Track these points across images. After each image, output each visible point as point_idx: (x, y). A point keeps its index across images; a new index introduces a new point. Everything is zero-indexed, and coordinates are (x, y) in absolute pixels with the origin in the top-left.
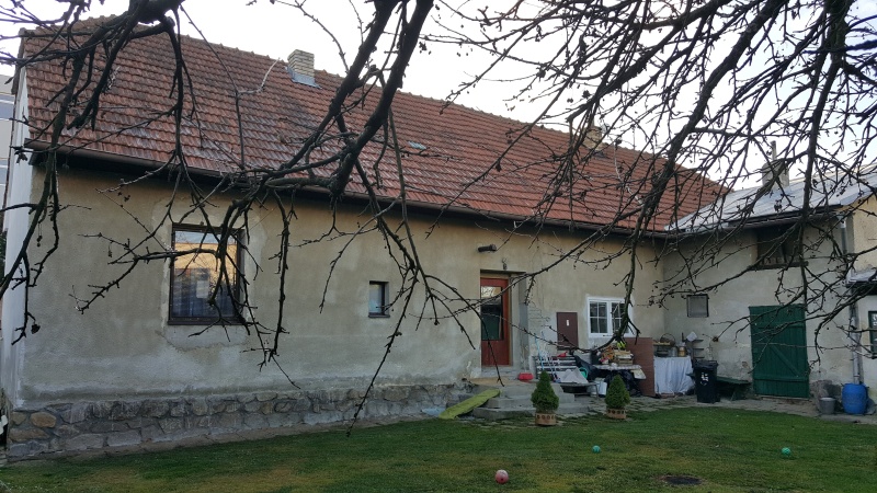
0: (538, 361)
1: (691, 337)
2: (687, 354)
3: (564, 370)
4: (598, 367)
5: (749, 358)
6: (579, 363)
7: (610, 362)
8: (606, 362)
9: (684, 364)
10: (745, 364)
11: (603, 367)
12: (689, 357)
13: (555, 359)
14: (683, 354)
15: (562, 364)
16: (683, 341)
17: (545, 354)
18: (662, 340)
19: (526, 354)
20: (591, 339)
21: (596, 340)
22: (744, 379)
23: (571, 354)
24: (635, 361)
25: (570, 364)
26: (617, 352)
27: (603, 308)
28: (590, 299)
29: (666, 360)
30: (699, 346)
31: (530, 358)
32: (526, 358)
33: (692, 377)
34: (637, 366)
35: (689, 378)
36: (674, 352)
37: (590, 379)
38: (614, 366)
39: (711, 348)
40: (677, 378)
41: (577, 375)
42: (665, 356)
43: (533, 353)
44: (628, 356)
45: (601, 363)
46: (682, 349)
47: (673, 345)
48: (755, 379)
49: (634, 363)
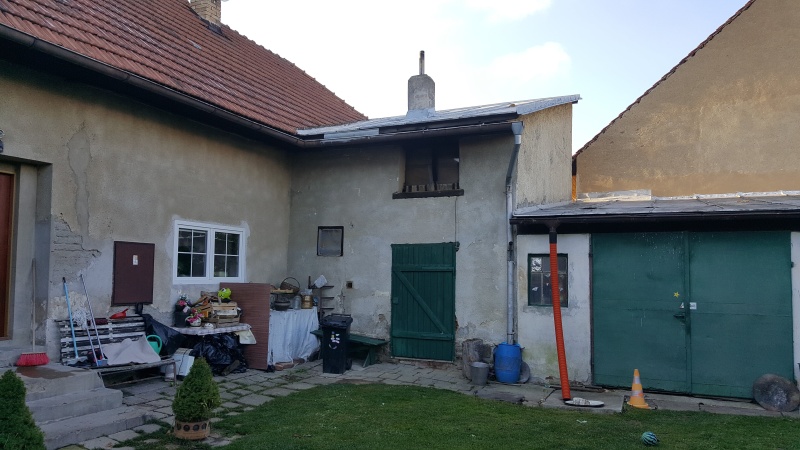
0: (67, 329)
1: (319, 282)
2: (313, 304)
3: (120, 340)
4: (183, 330)
5: (386, 309)
6: (149, 326)
7: (204, 322)
8: (197, 322)
9: (309, 319)
10: (382, 317)
11: (190, 331)
12: (315, 308)
13: (101, 321)
14: (308, 305)
15: (115, 331)
16: (309, 288)
17: (81, 316)
18: (283, 286)
19: (40, 316)
20: (176, 287)
21: (185, 288)
22: (381, 336)
23: (138, 311)
24: (242, 317)
25: (133, 330)
26: (215, 306)
27: (201, 238)
28: (179, 224)
29: (285, 314)
30: (329, 293)
31: (49, 323)
32: (41, 323)
33: (318, 336)
34: (246, 326)
35: (313, 337)
36: (297, 303)
37: (165, 352)
38: (210, 329)
39: (342, 296)
40: (299, 339)
41: (143, 348)
42: (284, 309)
43: (55, 313)
44: (232, 310)
45: (188, 325)
46: (307, 298)
47: (296, 292)
48: (392, 337)
49: (242, 321)
